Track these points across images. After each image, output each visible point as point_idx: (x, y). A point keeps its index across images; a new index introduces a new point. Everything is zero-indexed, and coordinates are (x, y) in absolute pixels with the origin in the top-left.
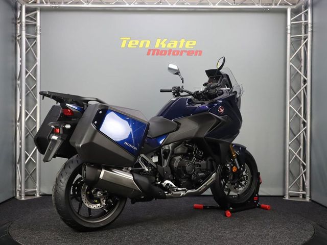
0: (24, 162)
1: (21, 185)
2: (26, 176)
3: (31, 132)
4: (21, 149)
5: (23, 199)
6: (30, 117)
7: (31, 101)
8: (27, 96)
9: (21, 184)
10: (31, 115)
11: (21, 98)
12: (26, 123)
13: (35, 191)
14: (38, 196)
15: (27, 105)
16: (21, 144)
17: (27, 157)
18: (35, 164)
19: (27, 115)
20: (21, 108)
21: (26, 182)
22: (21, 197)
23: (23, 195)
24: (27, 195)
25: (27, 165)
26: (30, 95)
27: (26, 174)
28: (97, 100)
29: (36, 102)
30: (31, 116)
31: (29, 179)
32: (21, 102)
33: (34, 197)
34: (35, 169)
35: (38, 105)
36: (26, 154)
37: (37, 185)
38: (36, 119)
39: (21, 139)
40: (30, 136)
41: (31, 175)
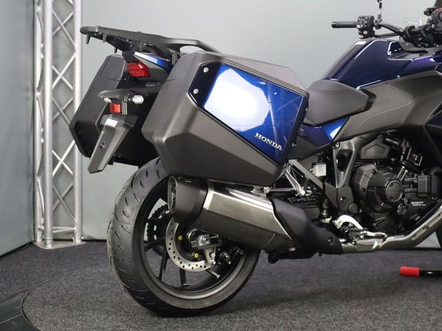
0: (50, 173)
1: (45, 220)
2: (54, 202)
3: (64, 111)
4: (43, 145)
5: (49, 247)
6: (61, 80)
7: (63, 47)
8: (55, 36)
9: (44, 216)
10: (64, 75)
11: (43, 41)
12: (54, 92)
13: (72, 233)
14: (78, 241)
15: (55, 55)
16: (43, 135)
17: (55, 162)
18: (72, 177)
19: (54, 75)
20: (43, 61)
21: (55, 212)
22: (45, 244)
23: (49, 239)
24: (56, 240)
25: (55, 179)
26: (62, 34)
27: (55, 198)
28: (200, 45)
29: (72, 49)
30: (64, 79)
31: (61, 207)
32: (43, 50)
33: (69, 244)
34: (72, 187)
35: (77, 55)
36: (54, 156)
37: (77, 220)
38: (72, 83)
39: (43, 125)
40: (61, 119)
41: (64, 199)
